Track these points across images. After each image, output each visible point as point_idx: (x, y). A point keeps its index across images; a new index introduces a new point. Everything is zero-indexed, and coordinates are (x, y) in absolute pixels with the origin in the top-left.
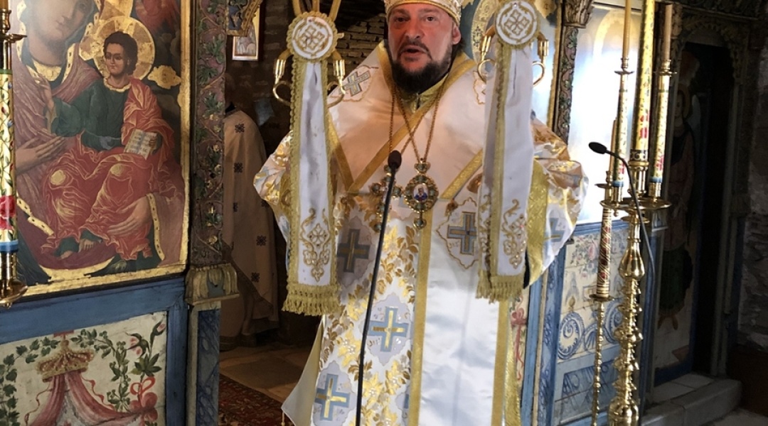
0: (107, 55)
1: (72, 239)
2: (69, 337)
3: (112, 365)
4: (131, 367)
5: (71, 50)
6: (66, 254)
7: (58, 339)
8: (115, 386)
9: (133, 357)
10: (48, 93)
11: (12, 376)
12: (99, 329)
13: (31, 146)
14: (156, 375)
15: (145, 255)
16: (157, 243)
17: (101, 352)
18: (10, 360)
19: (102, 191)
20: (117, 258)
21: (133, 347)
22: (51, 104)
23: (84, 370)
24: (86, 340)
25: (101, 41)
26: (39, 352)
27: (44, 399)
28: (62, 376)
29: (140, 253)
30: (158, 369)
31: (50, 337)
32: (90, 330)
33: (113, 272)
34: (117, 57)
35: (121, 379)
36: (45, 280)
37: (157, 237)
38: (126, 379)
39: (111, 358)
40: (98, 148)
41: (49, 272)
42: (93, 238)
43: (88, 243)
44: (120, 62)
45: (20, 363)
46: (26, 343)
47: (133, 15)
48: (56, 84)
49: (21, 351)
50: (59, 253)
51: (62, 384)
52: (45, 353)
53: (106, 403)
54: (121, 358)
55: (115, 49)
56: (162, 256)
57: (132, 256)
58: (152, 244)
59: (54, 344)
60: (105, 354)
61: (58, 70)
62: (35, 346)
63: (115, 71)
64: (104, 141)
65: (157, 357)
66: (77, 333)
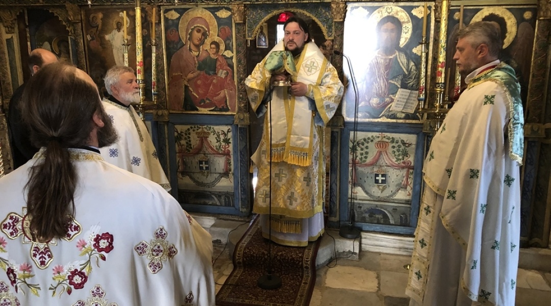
0: (211, 48)
1: (204, 100)
2: (204, 127)
3: (216, 138)
4: (222, 140)
5: (201, 47)
6: (202, 104)
7: (201, 127)
8: (218, 144)
9: (222, 137)
10: (196, 59)
11: (189, 134)
12: (212, 127)
13: (192, 73)
14: (230, 144)
15: (225, 107)
16: (228, 104)
17: (212, 133)
18: (189, 129)
19: (211, 87)
20: (216, 107)
21: (222, 134)
22: (197, 62)
23: (208, 137)
24: (208, 129)
25: (209, 44)
26: (196, 129)
27: (198, 142)
28: (202, 137)
29: (223, 106)
30: (230, 143)
31: (199, 126)
32: (209, 126)
33: (216, 111)
34: (214, 48)
35: (219, 143)
36: (197, 110)
37: (228, 102)
38: (221, 144)
39: (216, 136)
40: (210, 75)
41: (198, 108)
42: (209, 100)
43: (208, 101)
44: (215, 50)
45: (191, 131)
46: (193, 126)
47: (218, 36)
48: (198, 56)
49: (191, 128)
50: (200, 103)
51: (202, 140)
52: (198, 130)
53: (215, 148)
54: (218, 136)
55: (213, 46)
56: (230, 108)
57: (221, 107)
58: (226, 104)
59: (200, 128)
60: (214, 134)
61: (198, 53)
62: (195, 127)
63: (213, 52)
64: (211, 73)
65: (229, 139)
66: (205, 126)
